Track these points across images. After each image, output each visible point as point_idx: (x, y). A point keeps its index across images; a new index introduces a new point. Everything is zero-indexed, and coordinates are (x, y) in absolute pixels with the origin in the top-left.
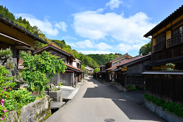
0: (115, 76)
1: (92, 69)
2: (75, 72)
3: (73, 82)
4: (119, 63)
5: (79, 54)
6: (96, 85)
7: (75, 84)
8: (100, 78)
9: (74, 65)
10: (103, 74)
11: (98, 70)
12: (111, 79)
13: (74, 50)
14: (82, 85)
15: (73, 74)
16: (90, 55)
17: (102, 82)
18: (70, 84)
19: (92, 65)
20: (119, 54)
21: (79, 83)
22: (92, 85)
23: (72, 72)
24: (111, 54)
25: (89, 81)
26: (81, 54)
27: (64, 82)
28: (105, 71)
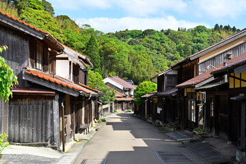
0: (207, 106)
1: (129, 85)
2: (62, 97)
3: (57, 134)
4: (222, 59)
5: (83, 32)
6: (141, 143)
7: (63, 140)
8: (156, 116)
9: (62, 70)
10: (167, 102)
11: (150, 87)
12: (193, 119)
13: (65, 18)
14: (88, 142)
15: (56, 104)
16: (122, 35)
17: (162, 131)
18: (44, 140)
19: (130, 68)
20: (227, 28)
21: (78, 136)
22: (126, 141)
23: (52, 98)
24: (200, 29)
25: (116, 126)
26: (91, 31)
27: (24, 131)
28: (172, 92)
